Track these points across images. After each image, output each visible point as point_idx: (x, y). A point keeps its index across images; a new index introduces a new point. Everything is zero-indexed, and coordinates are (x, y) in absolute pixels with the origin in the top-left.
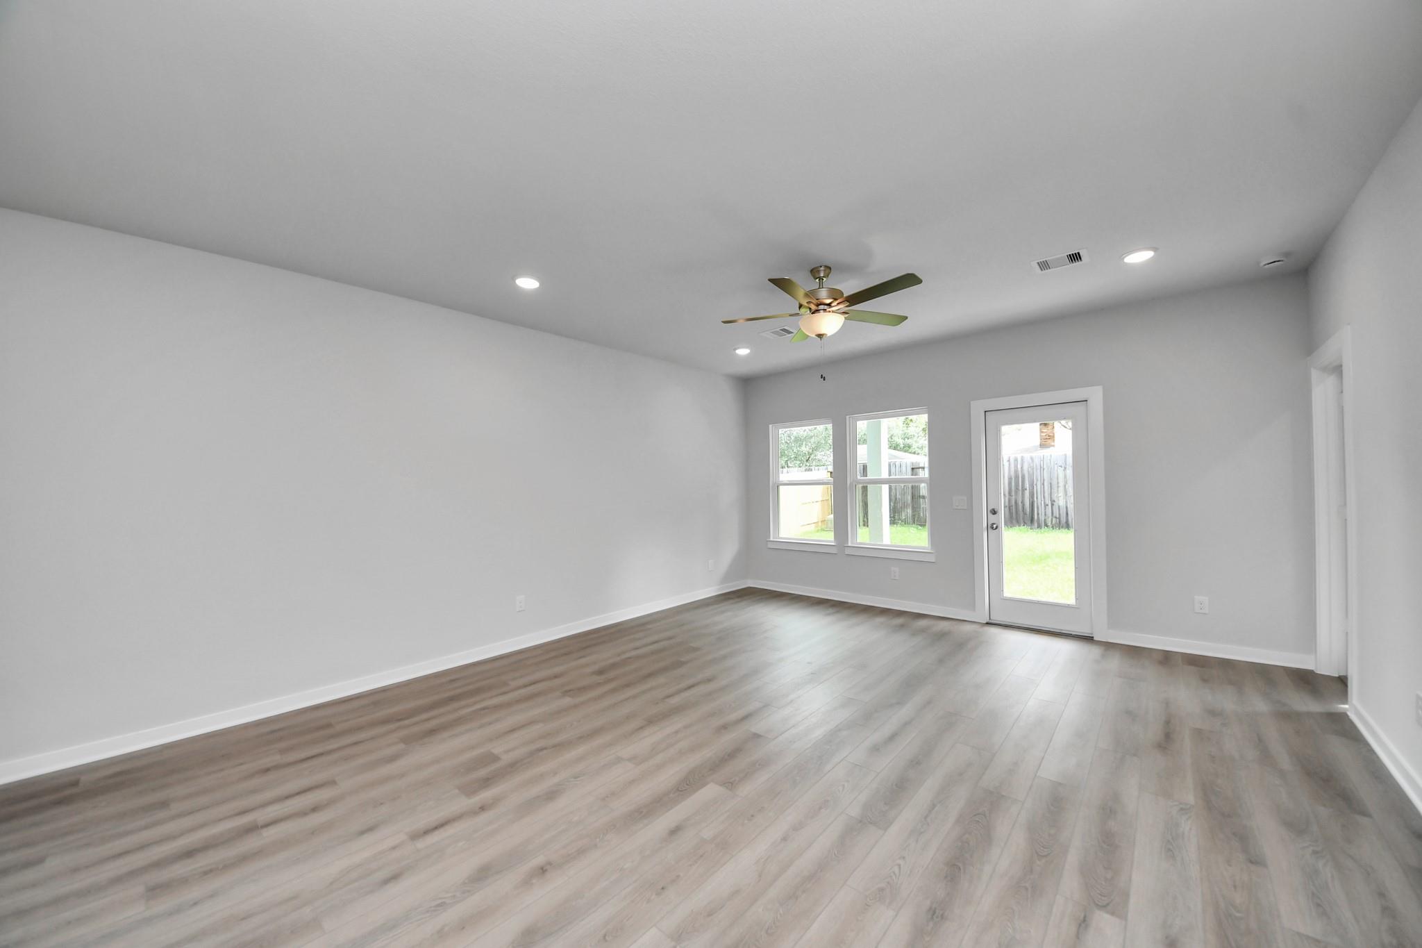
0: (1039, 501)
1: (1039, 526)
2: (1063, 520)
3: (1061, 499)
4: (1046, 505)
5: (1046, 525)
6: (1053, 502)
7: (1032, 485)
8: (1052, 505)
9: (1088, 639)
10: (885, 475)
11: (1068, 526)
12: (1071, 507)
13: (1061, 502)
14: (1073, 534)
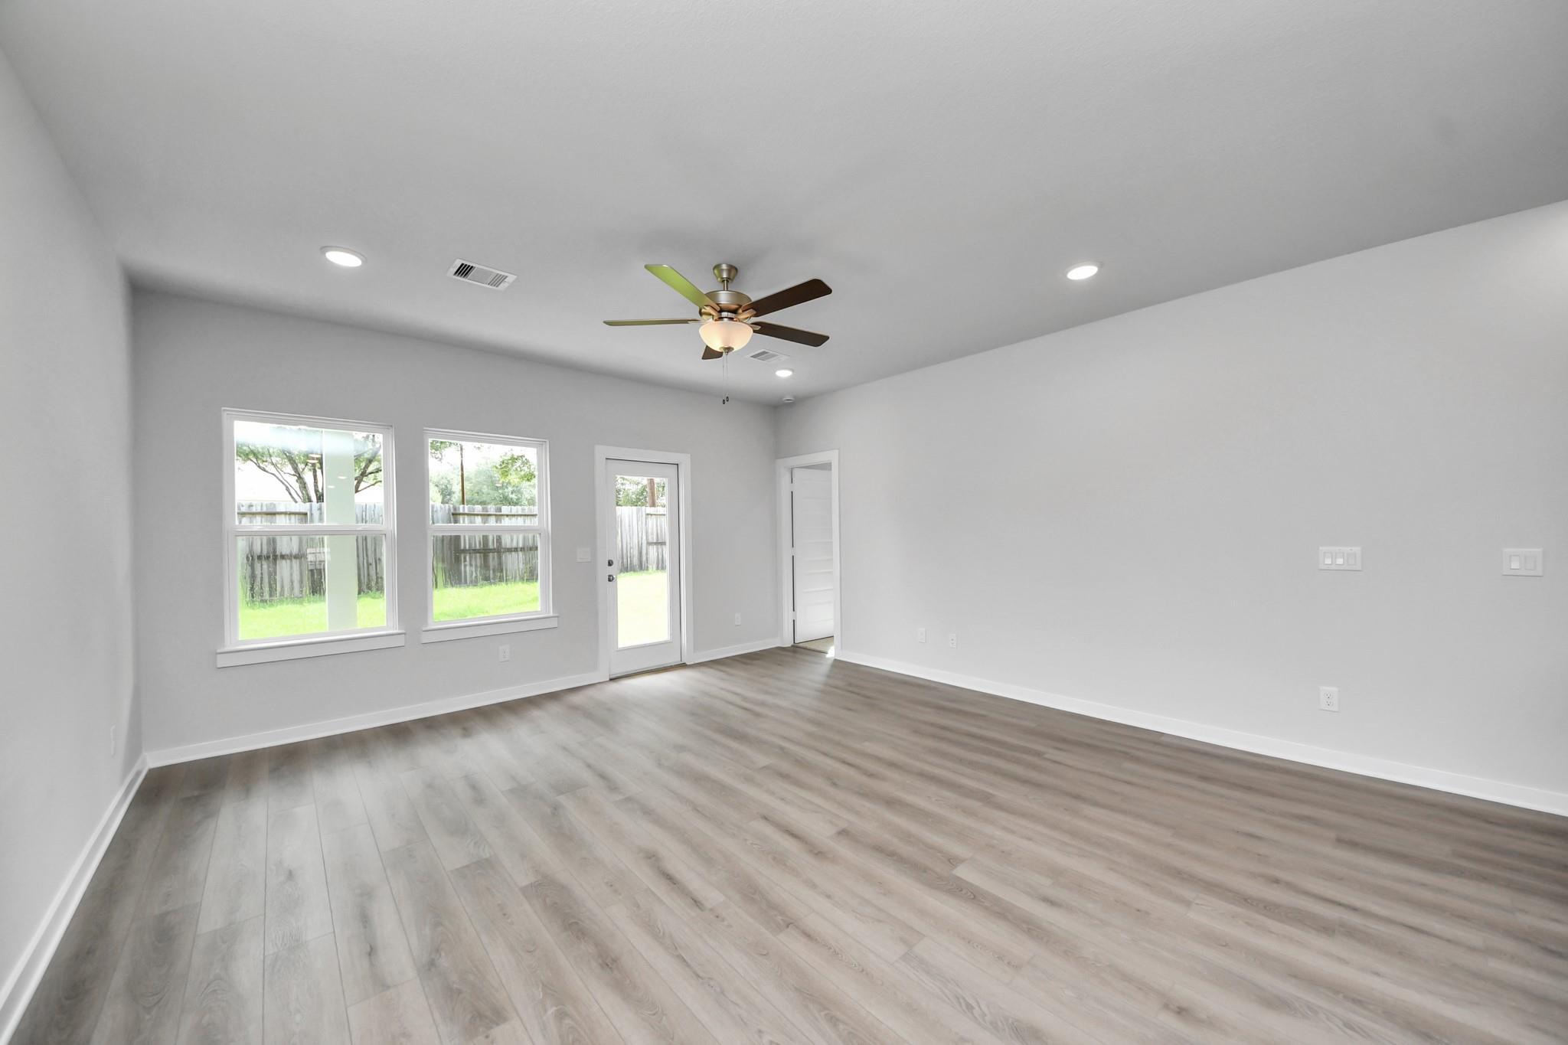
9: (682, 666)
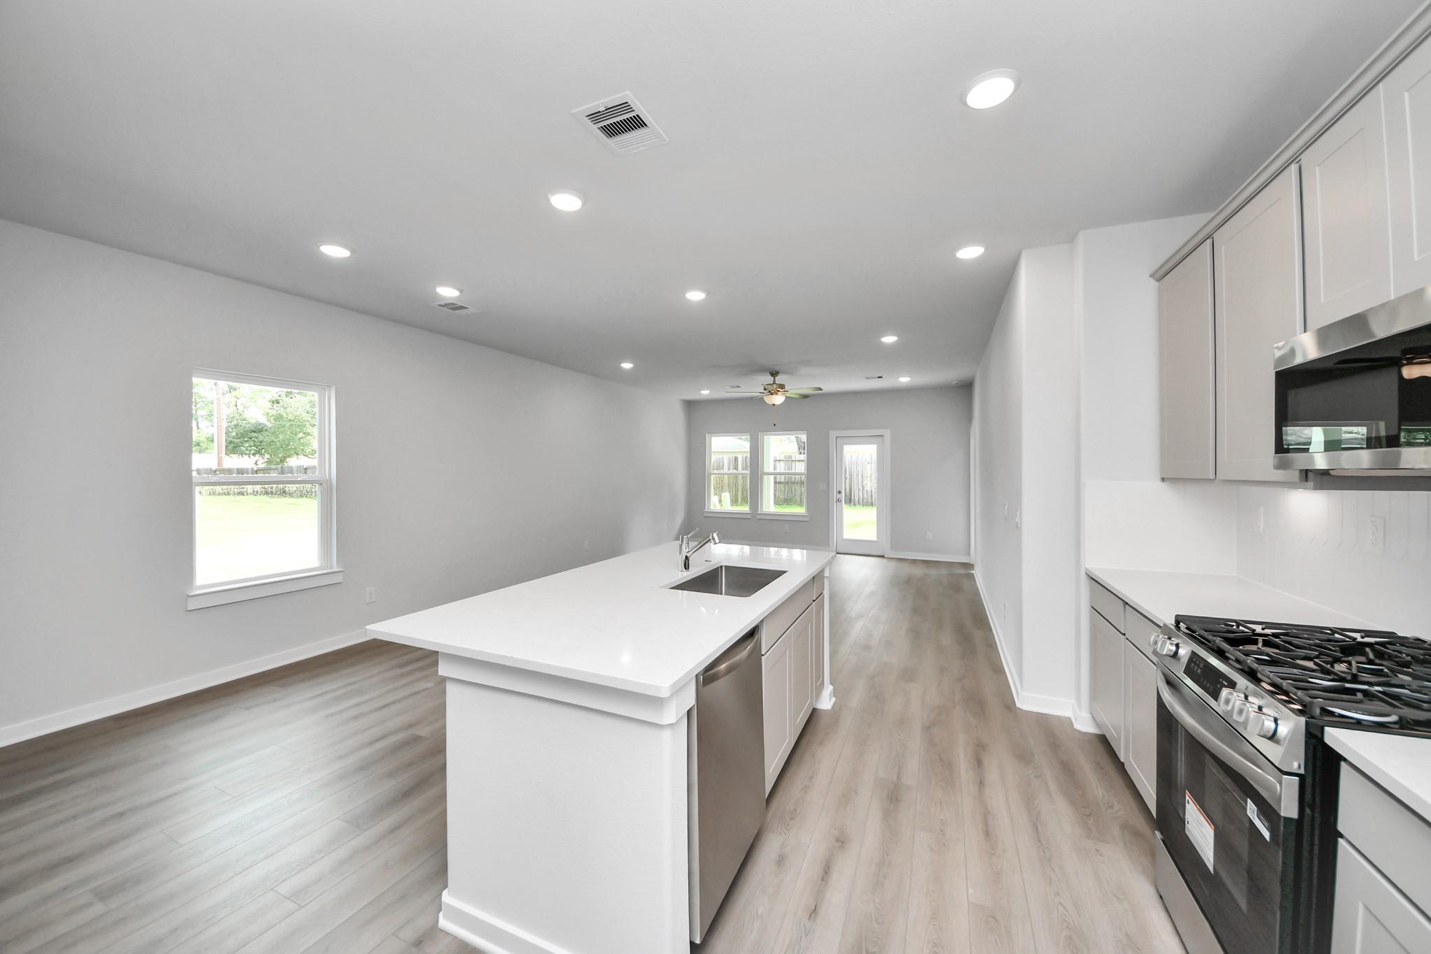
0: (855, 488)
1: (855, 505)
2: (870, 501)
3: (868, 485)
4: (859, 490)
5: (859, 504)
6: (863, 487)
7: (851, 475)
8: (863, 490)
9: (881, 557)
10: (772, 470)
11: (872, 505)
12: (874, 491)
13: (868, 488)
14: (876, 509)
